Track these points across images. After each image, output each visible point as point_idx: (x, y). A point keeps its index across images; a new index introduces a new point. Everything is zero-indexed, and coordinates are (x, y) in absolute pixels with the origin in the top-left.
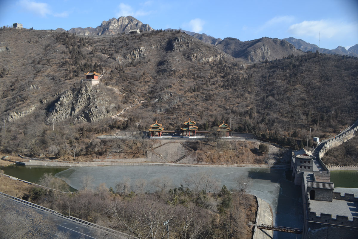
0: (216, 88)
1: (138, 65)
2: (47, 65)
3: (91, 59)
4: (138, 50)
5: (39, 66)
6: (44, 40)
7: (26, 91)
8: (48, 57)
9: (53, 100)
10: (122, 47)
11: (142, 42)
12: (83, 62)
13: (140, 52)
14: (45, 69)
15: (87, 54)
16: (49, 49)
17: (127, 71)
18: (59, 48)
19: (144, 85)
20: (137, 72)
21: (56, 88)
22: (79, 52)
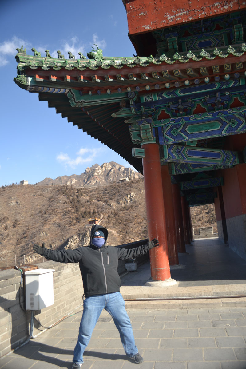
0: (203, 224)
1: (131, 209)
2: (52, 214)
3: (89, 207)
4: (129, 196)
5: (46, 216)
6: (47, 193)
7: (37, 238)
8: (53, 207)
9: (61, 244)
10: (115, 194)
11: (132, 189)
12: (83, 210)
13: (131, 197)
14: (51, 218)
15: (85, 202)
16: (53, 201)
17: (121, 215)
18: (62, 199)
19: (138, 226)
20: (130, 215)
21: (63, 233)
22: (78, 201)
